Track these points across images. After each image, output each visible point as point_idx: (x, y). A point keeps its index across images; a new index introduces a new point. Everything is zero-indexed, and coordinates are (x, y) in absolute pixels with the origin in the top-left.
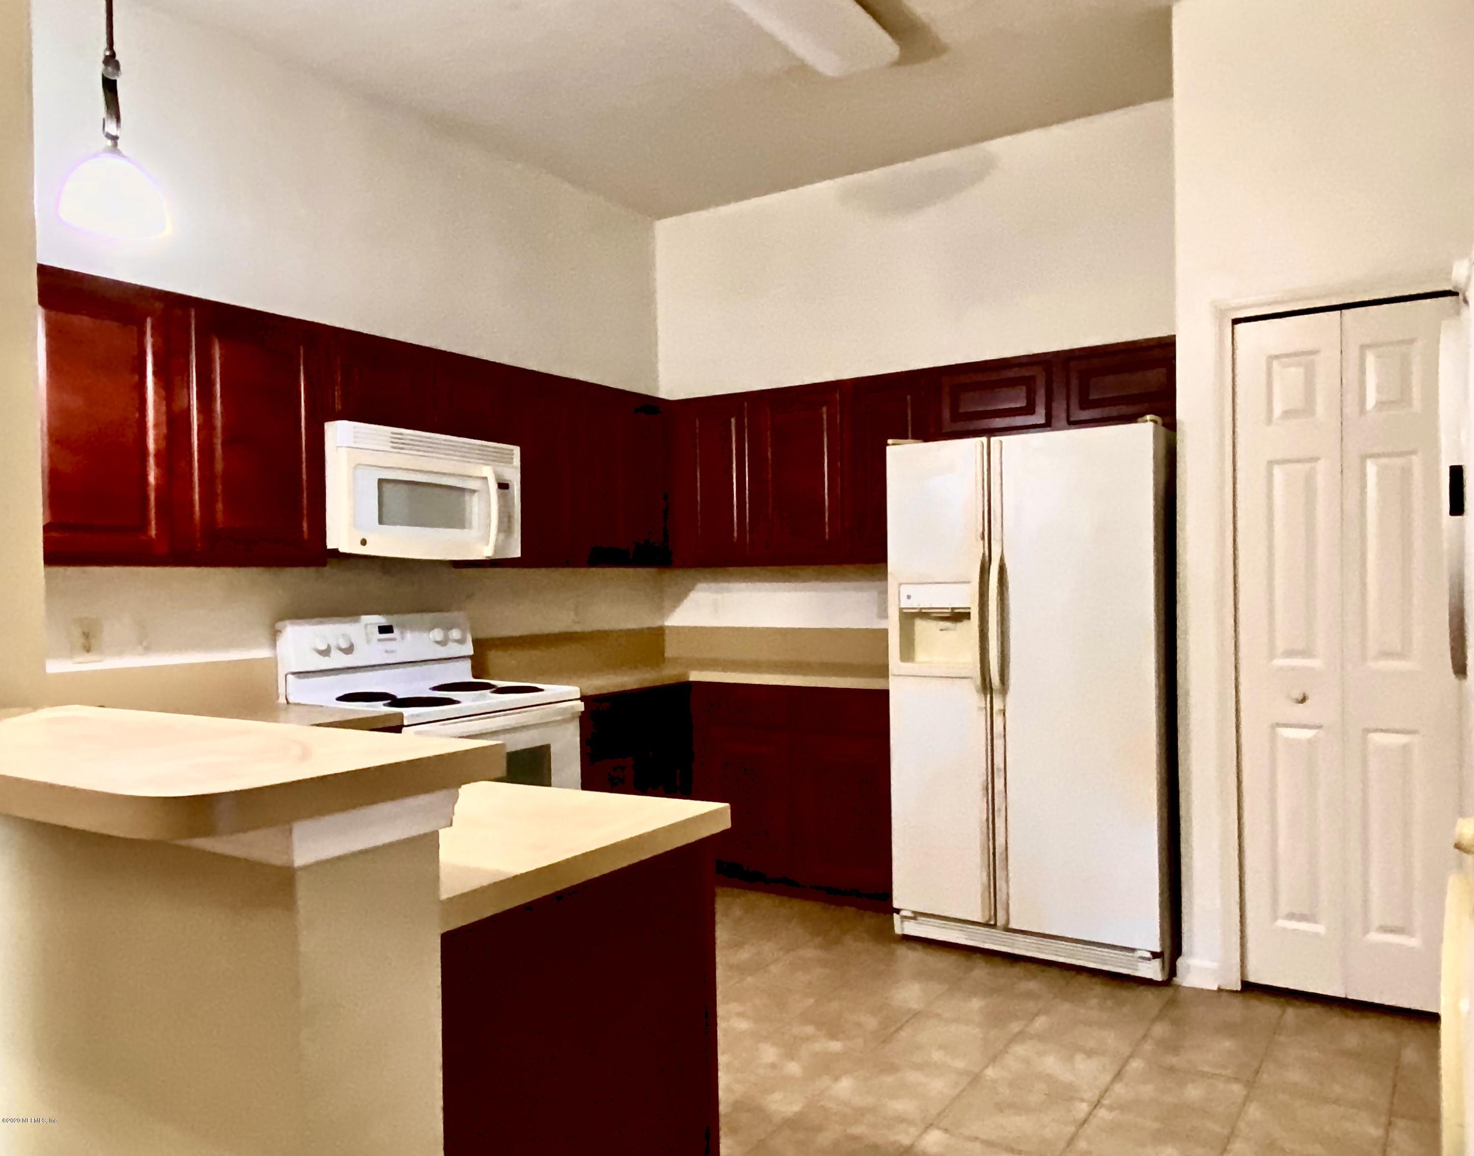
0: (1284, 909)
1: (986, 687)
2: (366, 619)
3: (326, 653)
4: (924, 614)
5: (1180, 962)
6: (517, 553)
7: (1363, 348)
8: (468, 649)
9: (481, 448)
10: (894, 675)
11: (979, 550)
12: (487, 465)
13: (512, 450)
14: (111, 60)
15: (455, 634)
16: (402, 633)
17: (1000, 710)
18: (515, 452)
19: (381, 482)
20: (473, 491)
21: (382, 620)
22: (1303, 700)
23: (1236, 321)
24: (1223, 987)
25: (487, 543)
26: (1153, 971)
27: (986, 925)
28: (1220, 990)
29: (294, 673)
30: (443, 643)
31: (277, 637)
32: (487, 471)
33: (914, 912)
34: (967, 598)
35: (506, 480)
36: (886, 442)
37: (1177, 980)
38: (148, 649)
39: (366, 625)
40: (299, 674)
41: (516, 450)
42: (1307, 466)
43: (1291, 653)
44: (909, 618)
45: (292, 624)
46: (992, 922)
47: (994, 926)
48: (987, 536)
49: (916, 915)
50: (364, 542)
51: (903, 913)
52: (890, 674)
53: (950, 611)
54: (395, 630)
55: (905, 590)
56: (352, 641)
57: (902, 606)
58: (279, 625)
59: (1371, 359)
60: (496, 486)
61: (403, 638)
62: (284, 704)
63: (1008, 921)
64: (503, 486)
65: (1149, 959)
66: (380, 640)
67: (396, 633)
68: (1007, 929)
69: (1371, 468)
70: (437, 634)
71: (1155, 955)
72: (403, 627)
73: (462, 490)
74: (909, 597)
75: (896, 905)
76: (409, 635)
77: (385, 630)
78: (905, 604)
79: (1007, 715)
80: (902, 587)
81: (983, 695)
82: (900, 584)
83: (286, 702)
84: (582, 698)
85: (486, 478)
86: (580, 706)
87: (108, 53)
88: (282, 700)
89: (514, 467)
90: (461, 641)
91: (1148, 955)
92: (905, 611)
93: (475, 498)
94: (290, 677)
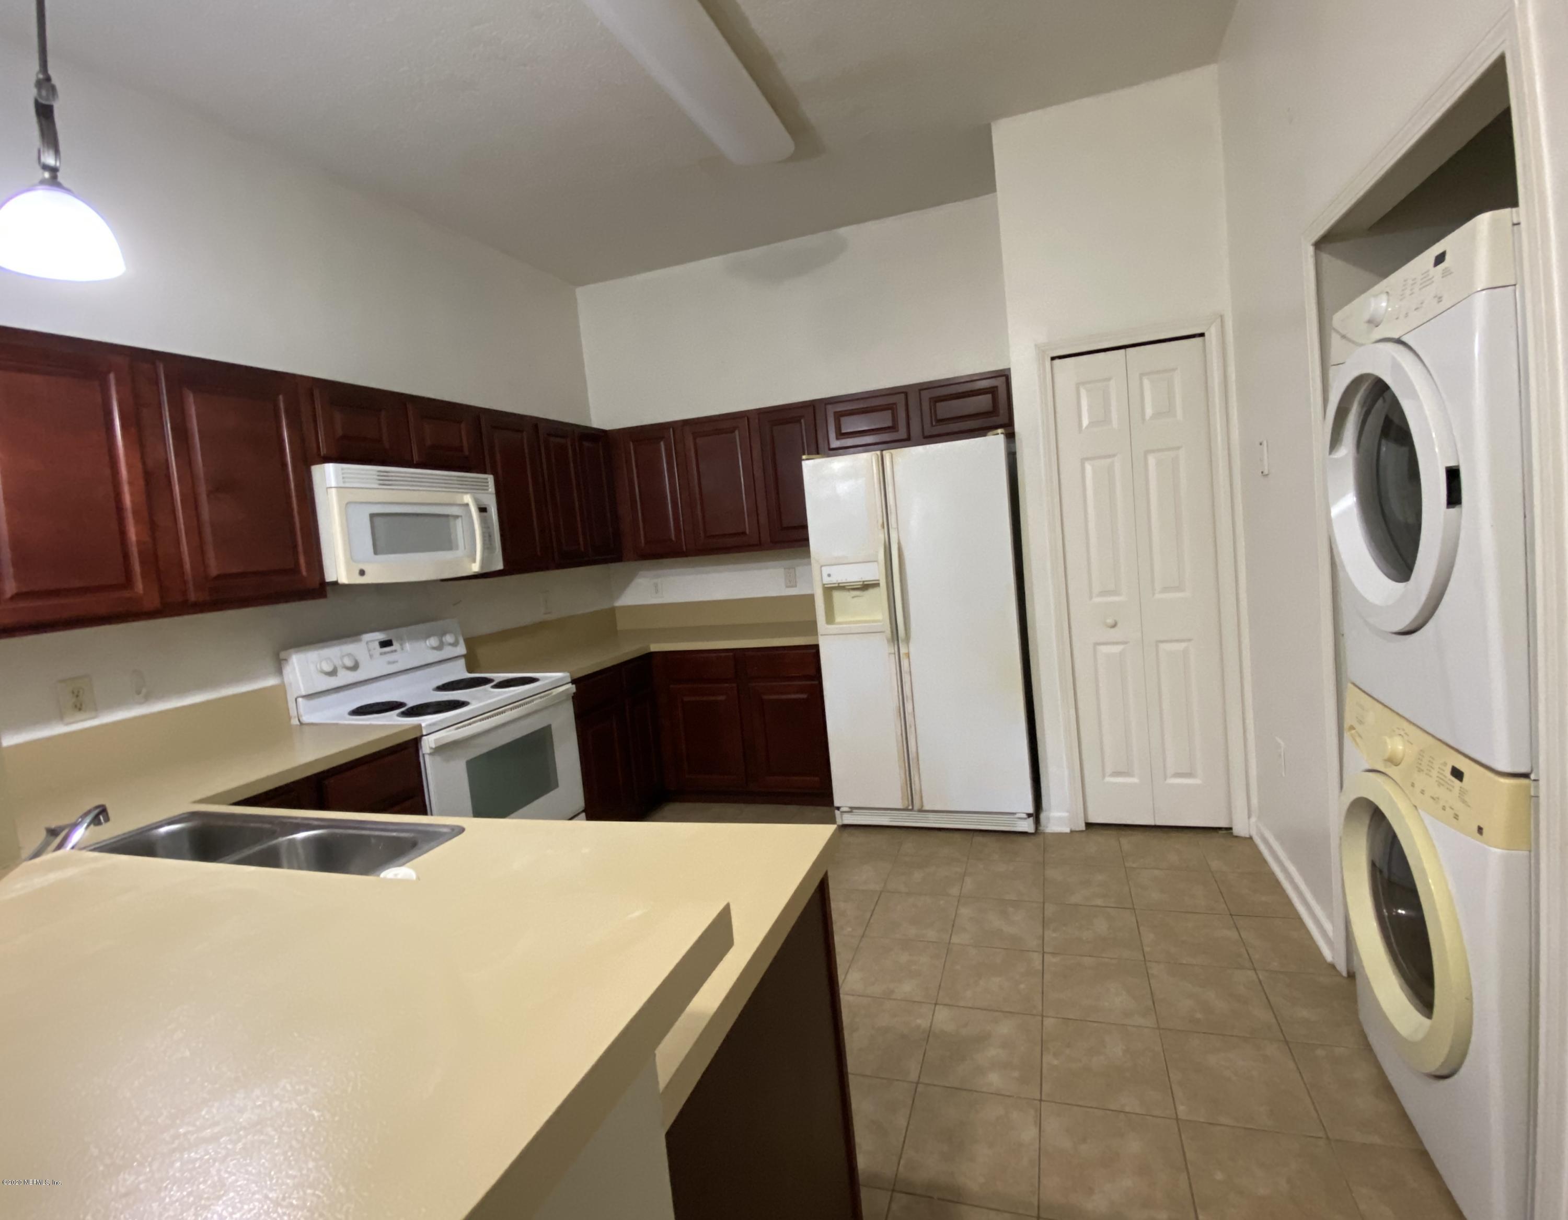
0: (1109, 770)
1: (895, 637)
2: (367, 637)
3: (333, 673)
4: (841, 587)
5: (1043, 816)
6: (500, 566)
7: (1142, 375)
8: (461, 649)
9: (459, 479)
10: (822, 635)
11: (882, 536)
12: (467, 493)
13: (487, 479)
14: (45, 83)
15: (449, 638)
16: (401, 645)
17: (906, 654)
18: (489, 479)
19: (372, 516)
20: (457, 517)
21: (380, 636)
22: (1114, 625)
23: (1053, 359)
24: (1074, 829)
25: (474, 561)
26: (1027, 826)
27: (906, 809)
28: (1072, 832)
29: (304, 697)
30: (439, 648)
31: (282, 666)
32: (468, 499)
33: (851, 808)
34: (875, 572)
35: (485, 505)
36: (801, 458)
37: (1041, 828)
38: (148, 698)
39: (367, 643)
40: (309, 697)
41: (490, 478)
42: (1109, 460)
43: (1103, 593)
44: (829, 590)
45: (296, 652)
46: (910, 807)
47: (912, 810)
48: (886, 525)
49: (852, 809)
50: (362, 573)
51: (842, 809)
52: (819, 634)
53: (861, 583)
54: (394, 643)
55: (826, 571)
56: (357, 658)
57: (824, 582)
58: (283, 655)
59: (1146, 383)
60: (477, 510)
61: (402, 649)
62: (297, 725)
63: (922, 806)
64: (483, 510)
65: (1025, 819)
66: (381, 654)
67: (396, 646)
68: (921, 811)
69: (1152, 460)
70: (433, 641)
71: (1029, 815)
72: (401, 640)
73: (447, 516)
74: (829, 575)
75: (837, 803)
76: (408, 646)
77: (386, 644)
78: (826, 580)
79: (911, 657)
80: (823, 568)
81: (892, 644)
82: (821, 567)
83: (298, 723)
84: (573, 682)
85: (467, 505)
86: (572, 688)
87: (41, 76)
88: (295, 722)
89: (490, 493)
90: (455, 644)
91: (1025, 816)
92: (826, 586)
93: (459, 522)
94: (300, 700)
